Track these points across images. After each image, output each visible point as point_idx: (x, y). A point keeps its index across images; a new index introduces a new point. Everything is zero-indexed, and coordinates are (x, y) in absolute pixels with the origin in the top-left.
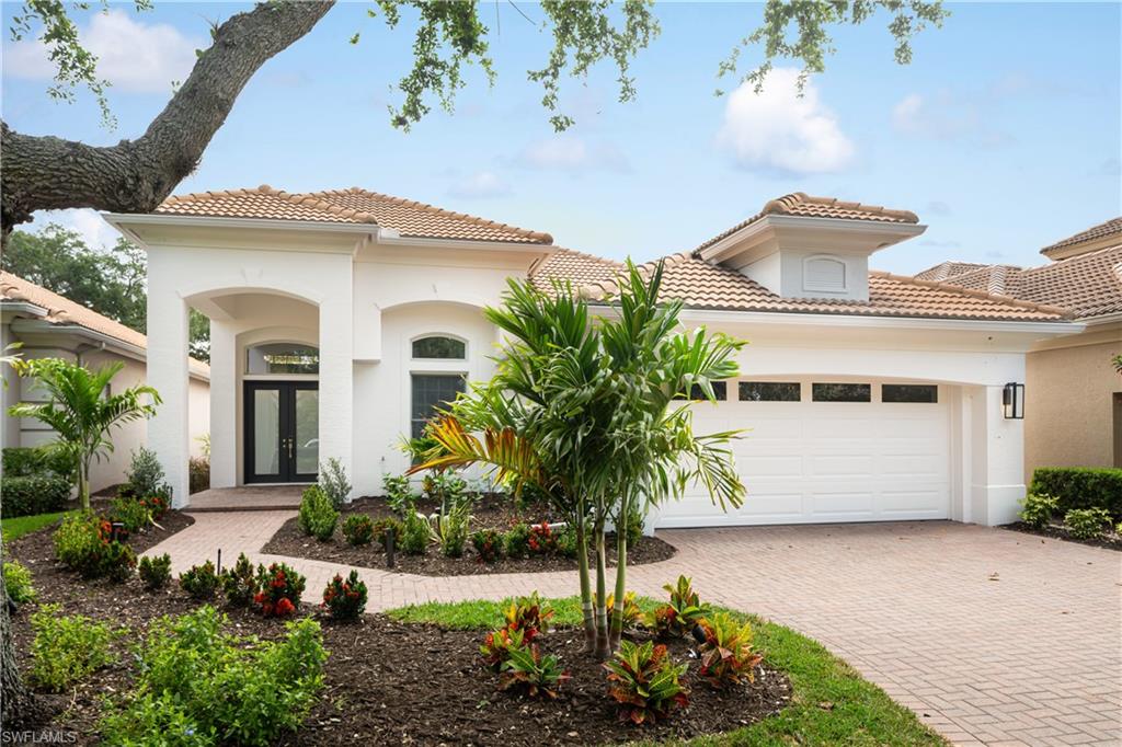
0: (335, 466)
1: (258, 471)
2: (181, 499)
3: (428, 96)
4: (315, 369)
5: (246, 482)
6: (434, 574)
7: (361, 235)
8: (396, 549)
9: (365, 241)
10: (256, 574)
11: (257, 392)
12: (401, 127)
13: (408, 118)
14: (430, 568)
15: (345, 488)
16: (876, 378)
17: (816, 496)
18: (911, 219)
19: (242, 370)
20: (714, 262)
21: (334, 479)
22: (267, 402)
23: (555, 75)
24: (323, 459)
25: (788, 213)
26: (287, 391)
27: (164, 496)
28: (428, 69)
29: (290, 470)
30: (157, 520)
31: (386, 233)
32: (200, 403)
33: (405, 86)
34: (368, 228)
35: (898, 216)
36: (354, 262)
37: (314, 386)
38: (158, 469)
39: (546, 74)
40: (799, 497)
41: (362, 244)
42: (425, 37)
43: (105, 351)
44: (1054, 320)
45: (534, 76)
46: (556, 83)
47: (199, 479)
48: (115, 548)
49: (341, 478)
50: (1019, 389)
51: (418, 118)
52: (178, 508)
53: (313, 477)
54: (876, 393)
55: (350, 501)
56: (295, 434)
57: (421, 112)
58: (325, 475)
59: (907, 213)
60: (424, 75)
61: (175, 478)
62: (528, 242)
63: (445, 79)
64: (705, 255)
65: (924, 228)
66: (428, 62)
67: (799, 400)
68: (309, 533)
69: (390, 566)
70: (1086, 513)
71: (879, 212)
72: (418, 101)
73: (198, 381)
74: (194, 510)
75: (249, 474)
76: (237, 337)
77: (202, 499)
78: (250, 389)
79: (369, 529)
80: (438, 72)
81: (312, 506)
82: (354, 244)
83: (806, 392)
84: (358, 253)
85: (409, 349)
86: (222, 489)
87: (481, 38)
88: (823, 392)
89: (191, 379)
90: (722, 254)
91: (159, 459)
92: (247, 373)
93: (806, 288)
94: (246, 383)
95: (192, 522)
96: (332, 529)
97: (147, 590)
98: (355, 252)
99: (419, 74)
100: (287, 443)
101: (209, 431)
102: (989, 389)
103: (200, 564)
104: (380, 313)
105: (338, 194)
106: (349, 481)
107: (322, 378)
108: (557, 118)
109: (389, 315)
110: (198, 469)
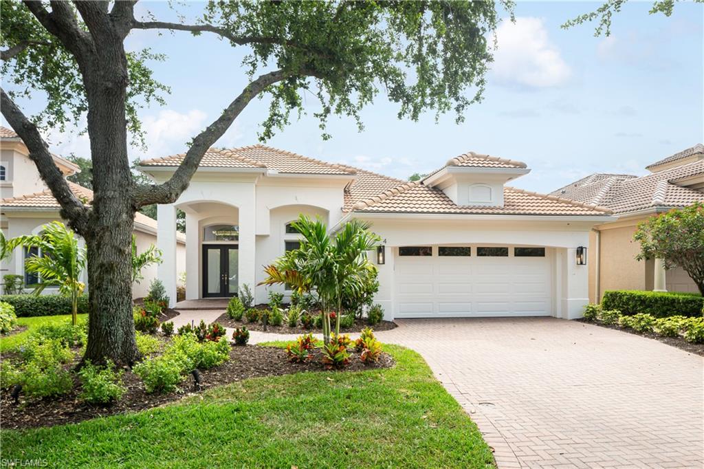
0: (246, 288)
1: (209, 291)
2: (173, 304)
3: (274, 129)
4: (236, 238)
5: (203, 297)
6: (283, 333)
7: (260, 173)
8: (268, 323)
9: (261, 176)
10: (207, 328)
11: (209, 250)
12: (262, 141)
13: (266, 138)
14: (281, 332)
15: (251, 299)
16: (511, 245)
17: (479, 304)
18: (523, 166)
19: (202, 238)
20: (431, 186)
21: (245, 294)
22: (214, 255)
23: (325, 116)
24: (241, 285)
25: (458, 166)
26: (224, 250)
27: (166, 302)
28: (275, 118)
29: (226, 291)
30: (163, 312)
31: (271, 171)
32: (181, 255)
33: (264, 125)
34: (262, 170)
35: (516, 165)
36: (256, 186)
37: (236, 247)
38: (163, 288)
39: (321, 115)
40: (470, 304)
41: (259, 177)
42: (274, 105)
43: (136, 230)
44: (602, 215)
45: (317, 115)
46: (326, 120)
47: (181, 296)
48: (151, 319)
49: (249, 294)
50: (584, 249)
51: (270, 138)
52: (172, 308)
53: (236, 295)
54: (511, 252)
55: (253, 306)
56: (228, 272)
57: (271, 135)
58: (241, 292)
59: (521, 163)
60: (273, 120)
61: (170, 294)
62: (344, 174)
63: (282, 122)
64: (426, 183)
65: (530, 170)
66: (275, 115)
67: (470, 255)
68: (232, 318)
69: (265, 330)
70: (609, 312)
71: (508, 163)
72: (270, 131)
73: (181, 244)
74: (179, 309)
75: (205, 293)
76: (199, 222)
77: (182, 304)
78: (205, 248)
79: (257, 315)
80: (279, 118)
81: (233, 305)
82: (255, 178)
83: (474, 252)
84: (258, 181)
85: (284, 229)
86: (192, 300)
87: (299, 101)
88: (482, 252)
89: (177, 243)
90: (433, 183)
91: (163, 284)
92: (204, 240)
93: (470, 200)
94: (204, 245)
95: (179, 314)
96: (241, 315)
97: (165, 335)
98: (256, 182)
99: (271, 119)
100: (224, 277)
101: (185, 271)
102: (569, 250)
103: (186, 325)
104: (269, 211)
105: (249, 148)
106: (253, 295)
107: (240, 243)
108: (324, 135)
109: (274, 212)
110: (180, 289)
